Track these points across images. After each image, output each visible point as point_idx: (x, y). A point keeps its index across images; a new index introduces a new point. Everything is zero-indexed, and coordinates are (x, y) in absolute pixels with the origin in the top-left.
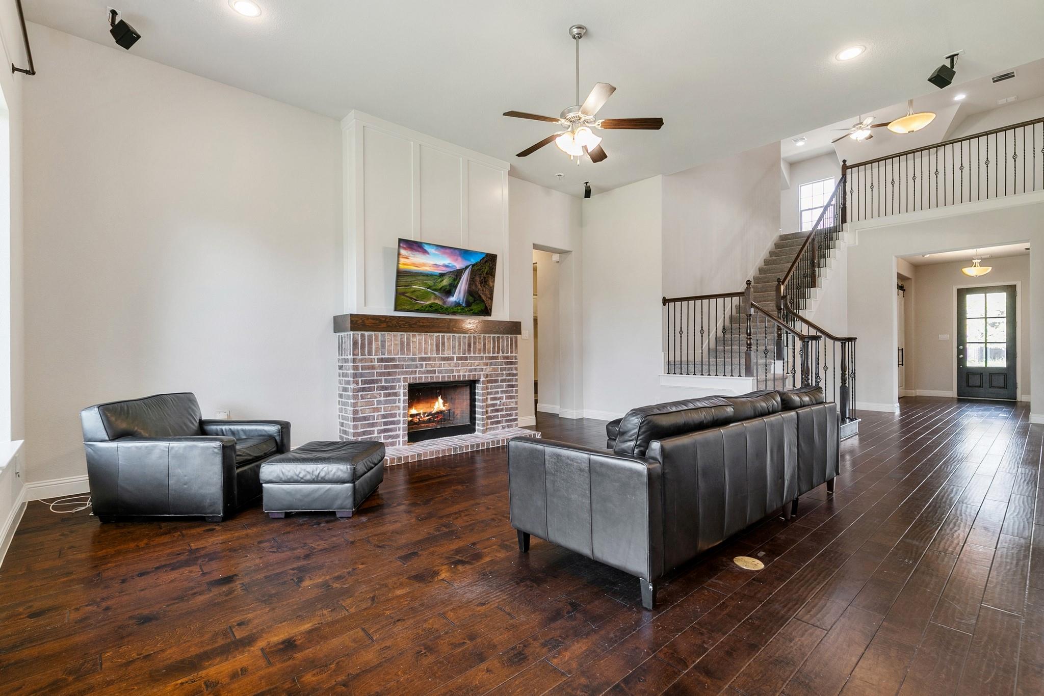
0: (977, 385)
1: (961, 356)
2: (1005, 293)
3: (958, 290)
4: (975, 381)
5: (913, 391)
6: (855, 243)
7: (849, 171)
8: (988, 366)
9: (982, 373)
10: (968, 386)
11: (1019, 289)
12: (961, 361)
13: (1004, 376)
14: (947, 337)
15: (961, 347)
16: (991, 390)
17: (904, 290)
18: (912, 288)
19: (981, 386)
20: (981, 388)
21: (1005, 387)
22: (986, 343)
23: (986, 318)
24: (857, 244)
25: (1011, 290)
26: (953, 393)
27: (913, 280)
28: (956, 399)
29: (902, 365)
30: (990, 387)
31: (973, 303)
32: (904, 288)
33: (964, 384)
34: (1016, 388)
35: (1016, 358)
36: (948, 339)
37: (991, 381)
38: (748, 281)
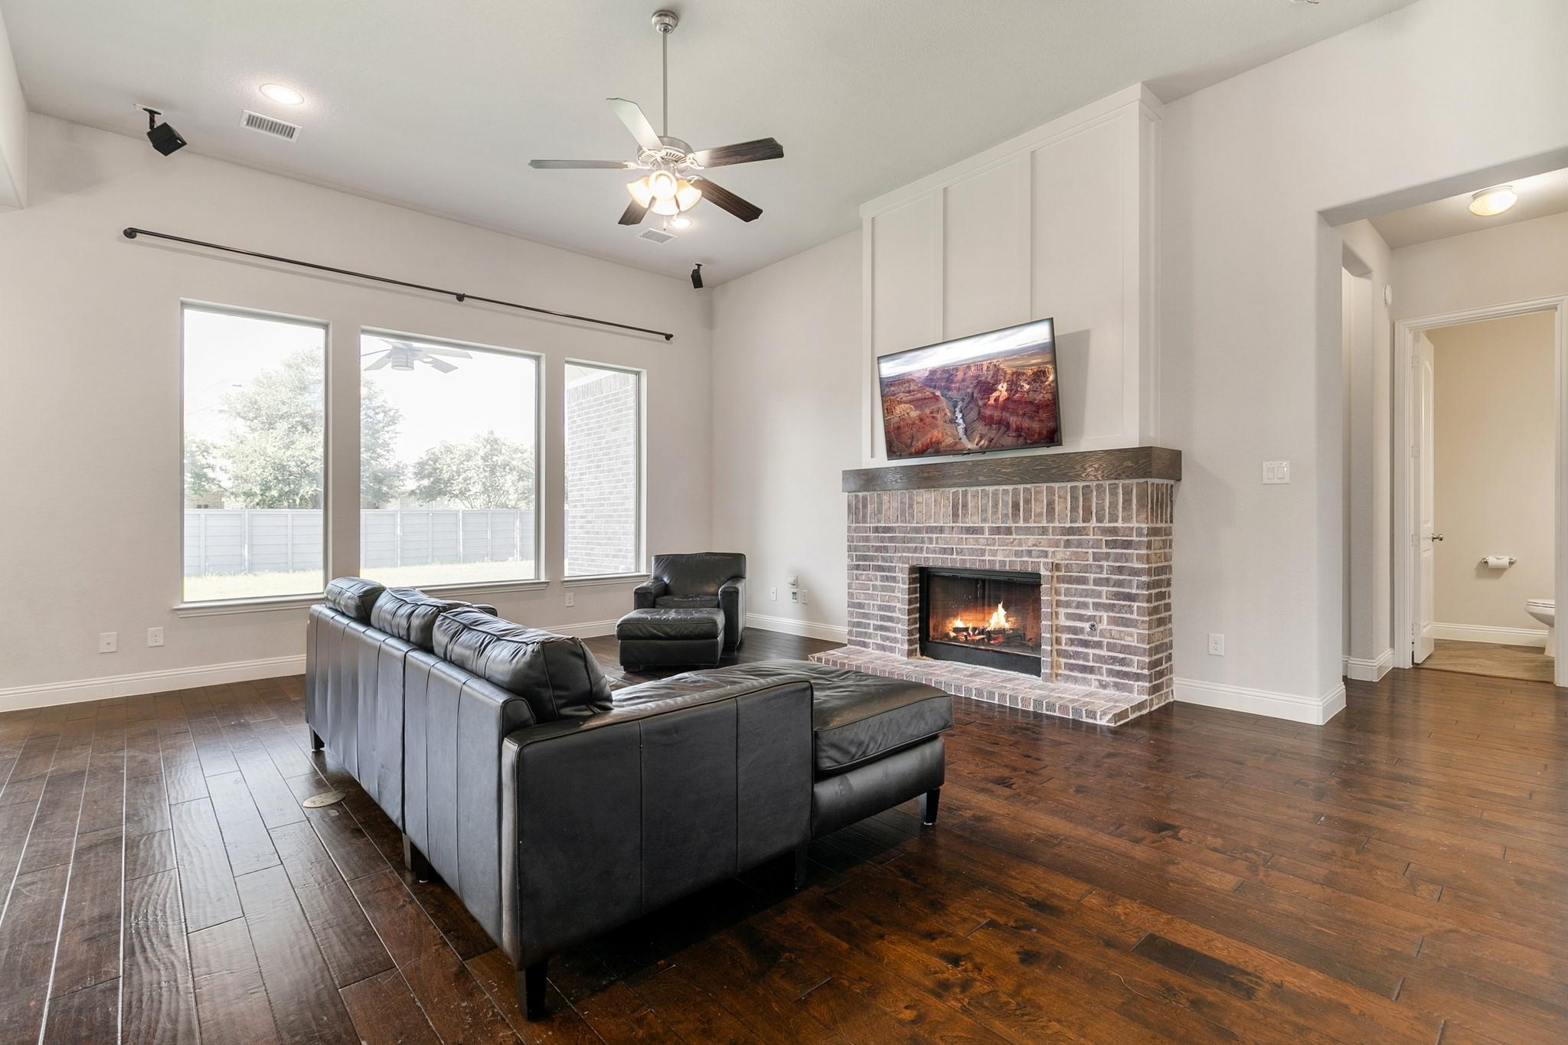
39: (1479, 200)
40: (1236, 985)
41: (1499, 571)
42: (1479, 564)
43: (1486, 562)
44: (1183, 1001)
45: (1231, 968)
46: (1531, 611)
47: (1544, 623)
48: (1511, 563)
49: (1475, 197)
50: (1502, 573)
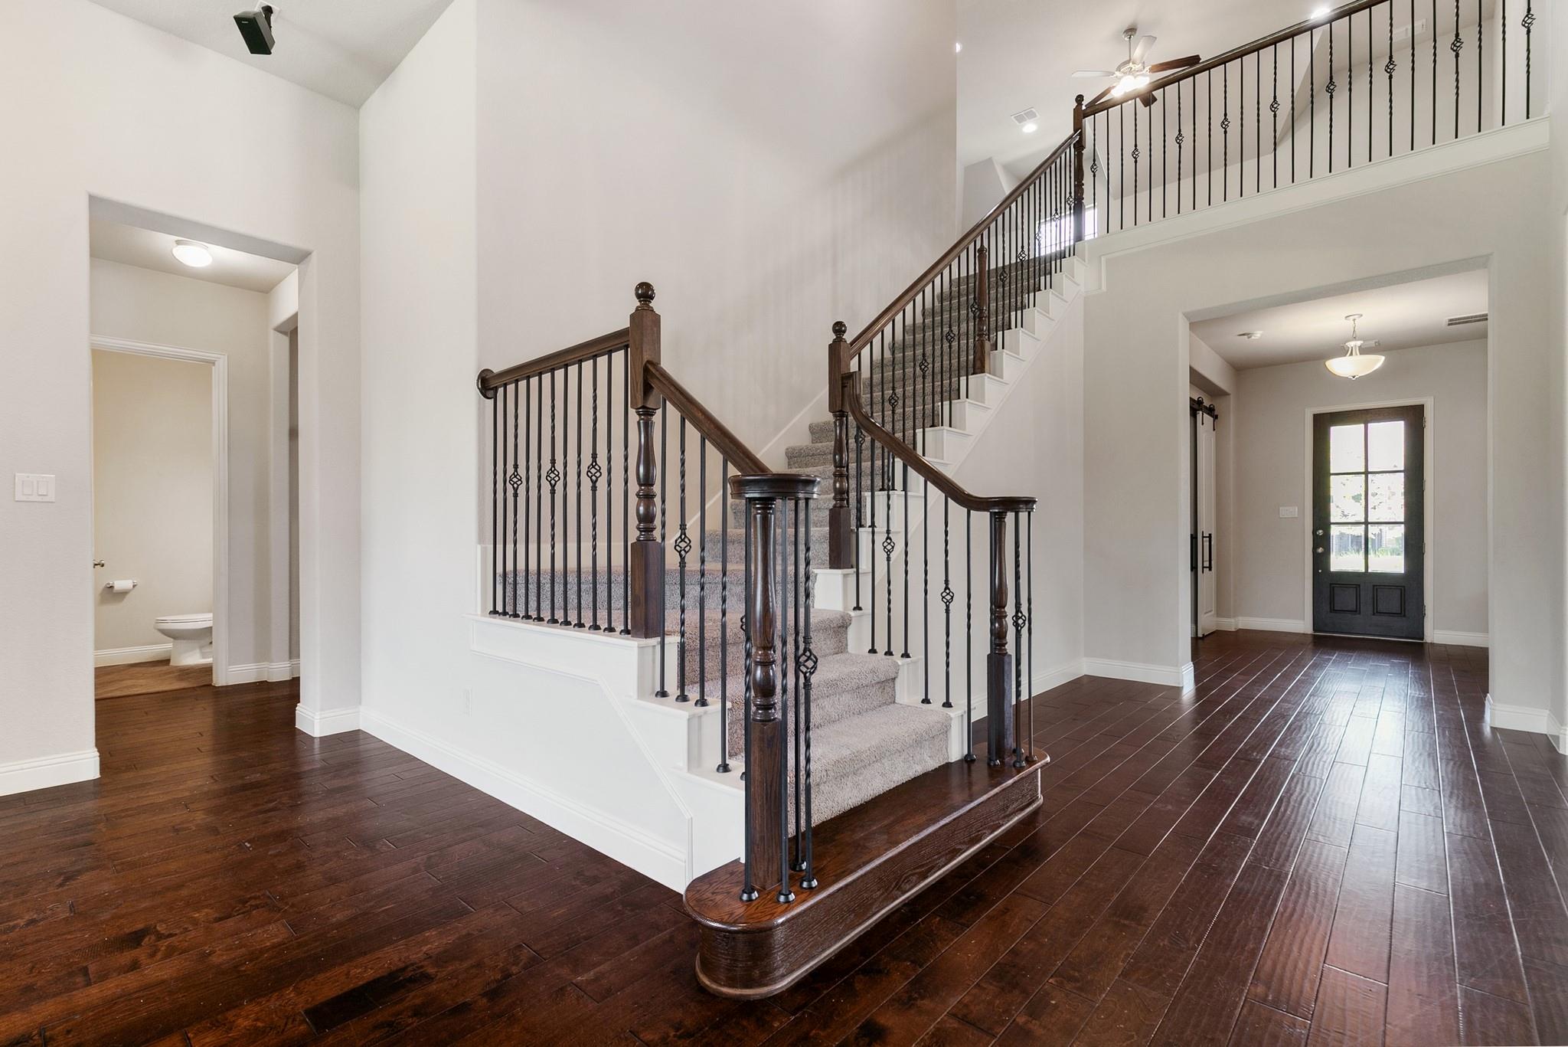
0: (1349, 609)
1: (1320, 550)
2: (1402, 423)
3: (1315, 416)
4: (1346, 600)
5: (1232, 620)
6: (1100, 288)
7: (1088, 122)
8: (1370, 571)
9: (1359, 585)
10: (1333, 610)
11: (1429, 415)
12: (1320, 560)
13: (1399, 592)
14: (1294, 511)
15: (1320, 532)
16: (1375, 618)
17: (1216, 417)
18: (1229, 409)
19: (1356, 611)
20: (1358, 616)
21: (1402, 613)
22: (1366, 523)
23: (1366, 473)
24: (1104, 288)
25: (1414, 417)
26: (1303, 624)
27: (1231, 396)
28: (1310, 639)
29: (1210, 568)
30: (1374, 614)
31: (1344, 440)
32: (1216, 413)
33: (1327, 608)
34: (1423, 615)
35: (1423, 554)
36: (1296, 516)
37: (1375, 600)
38: (642, 285)
39: (181, 247)
40: (412, 980)
41: (124, 594)
42: (104, 590)
43: (112, 587)
44: (410, 1021)
45: (392, 975)
46: (159, 628)
47: (169, 637)
48: (134, 586)
49: (178, 243)
50: (124, 597)
